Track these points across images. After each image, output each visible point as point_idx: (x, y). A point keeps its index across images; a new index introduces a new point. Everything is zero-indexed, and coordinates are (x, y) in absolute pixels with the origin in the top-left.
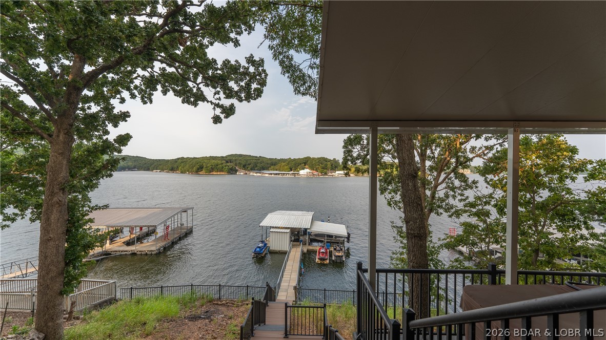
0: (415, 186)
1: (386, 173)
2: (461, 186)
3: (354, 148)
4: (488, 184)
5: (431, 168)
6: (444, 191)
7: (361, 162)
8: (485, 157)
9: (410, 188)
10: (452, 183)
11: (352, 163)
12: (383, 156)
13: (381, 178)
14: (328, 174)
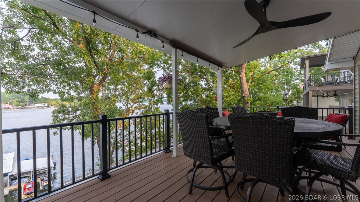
14: (26, 107)
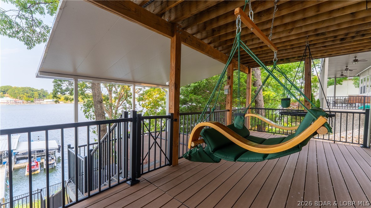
0: (101, 107)
1: (88, 101)
2: (129, 107)
3: (63, 83)
4: (140, 105)
5: (115, 98)
6: (121, 110)
7: (69, 93)
8: (139, 94)
9: (99, 108)
10: (126, 106)
11: (61, 93)
12: (86, 90)
13: (85, 104)
14: (35, 102)
